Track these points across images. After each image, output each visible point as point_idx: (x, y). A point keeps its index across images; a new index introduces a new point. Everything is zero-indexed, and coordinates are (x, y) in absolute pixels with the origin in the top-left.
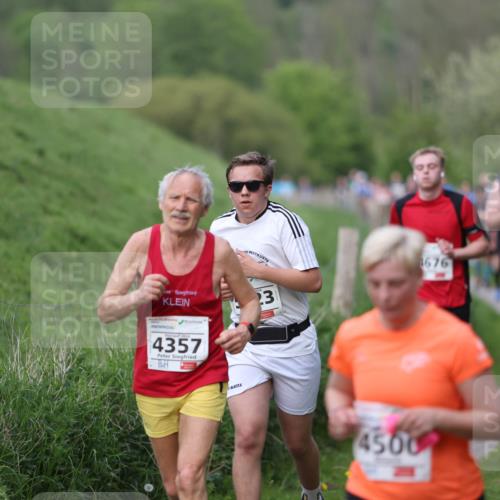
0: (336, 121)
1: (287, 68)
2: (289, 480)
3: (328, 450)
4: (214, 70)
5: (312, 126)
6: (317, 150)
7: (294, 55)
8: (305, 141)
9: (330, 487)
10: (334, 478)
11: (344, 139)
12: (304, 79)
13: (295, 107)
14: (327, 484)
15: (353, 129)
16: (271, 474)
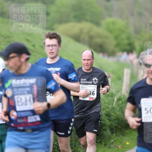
0: (124, 36)
1: (109, 20)
2: (109, 145)
3: (121, 136)
4: (86, 20)
5: (116, 38)
6: (118, 45)
7: (111, 16)
8: (114, 42)
9: (122, 147)
10: (123, 145)
11: (126, 42)
12: (114, 23)
13: (111, 32)
14: (121, 146)
15: (128, 38)
16: (104, 143)
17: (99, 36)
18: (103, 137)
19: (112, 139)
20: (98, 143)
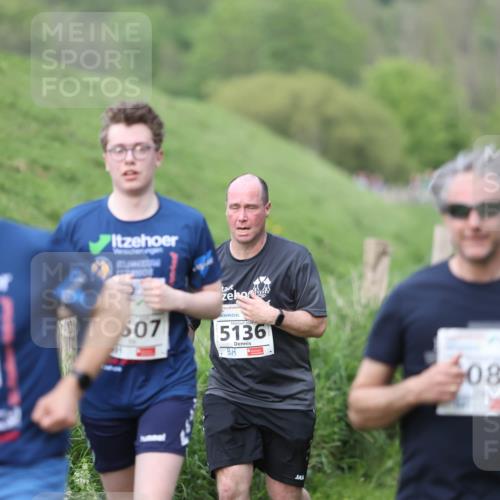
0: (435, 118)
1: (386, 65)
2: (379, 478)
4: (313, 67)
5: (411, 124)
6: (415, 148)
7: (393, 52)
8: (403, 139)
11: (441, 137)
12: (403, 76)
13: (393, 103)
15: (451, 125)
16: (361, 472)
17: (354, 117)
18: (358, 453)
19: (390, 457)
20: (342, 469)
